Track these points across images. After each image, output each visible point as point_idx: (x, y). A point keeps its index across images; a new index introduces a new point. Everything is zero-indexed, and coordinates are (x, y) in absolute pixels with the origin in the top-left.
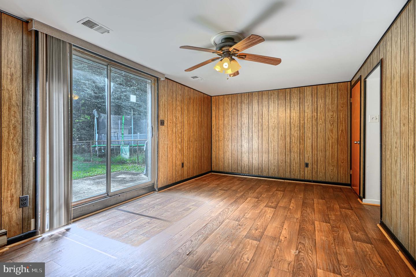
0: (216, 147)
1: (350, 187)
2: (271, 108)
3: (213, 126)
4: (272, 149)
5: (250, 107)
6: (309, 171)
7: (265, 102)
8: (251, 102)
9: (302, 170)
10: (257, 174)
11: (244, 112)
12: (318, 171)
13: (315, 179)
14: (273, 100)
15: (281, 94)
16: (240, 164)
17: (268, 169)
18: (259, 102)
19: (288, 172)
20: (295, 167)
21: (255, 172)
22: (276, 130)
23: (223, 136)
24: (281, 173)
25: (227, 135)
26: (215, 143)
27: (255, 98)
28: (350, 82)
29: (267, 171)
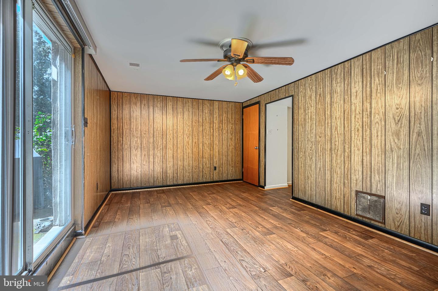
0: (118, 157)
1: (242, 181)
2: (186, 116)
3: (112, 131)
4: (186, 156)
5: (164, 111)
6: (217, 174)
7: (180, 109)
8: (166, 106)
9: (212, 173)
10: (172, 184)
11: (157, 117)
12: (223, 172)
13: (221, 179)
14: (187, 108)
15: (195, 104)
16: (153, 176)
17: (183, 176)
18: (174, 108)
19: (200, 177)
20: (206, 171)
21: (170, 182)
22: (191, 137)
23: (129, 143)
24: (195, 178)
25: (134, 142)
26: (117, 152)
27: (170, 103)
28: (241, 104)
29: (182, 178)
